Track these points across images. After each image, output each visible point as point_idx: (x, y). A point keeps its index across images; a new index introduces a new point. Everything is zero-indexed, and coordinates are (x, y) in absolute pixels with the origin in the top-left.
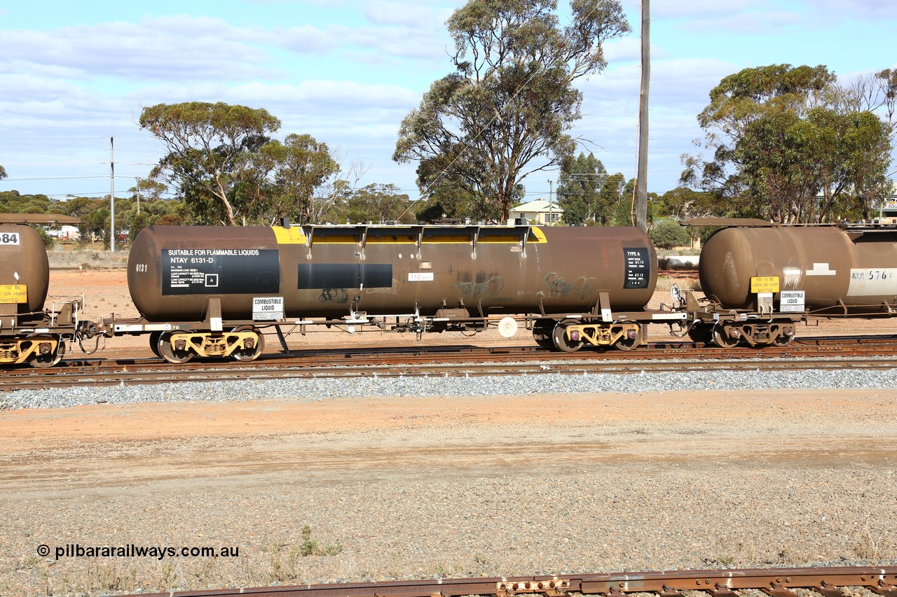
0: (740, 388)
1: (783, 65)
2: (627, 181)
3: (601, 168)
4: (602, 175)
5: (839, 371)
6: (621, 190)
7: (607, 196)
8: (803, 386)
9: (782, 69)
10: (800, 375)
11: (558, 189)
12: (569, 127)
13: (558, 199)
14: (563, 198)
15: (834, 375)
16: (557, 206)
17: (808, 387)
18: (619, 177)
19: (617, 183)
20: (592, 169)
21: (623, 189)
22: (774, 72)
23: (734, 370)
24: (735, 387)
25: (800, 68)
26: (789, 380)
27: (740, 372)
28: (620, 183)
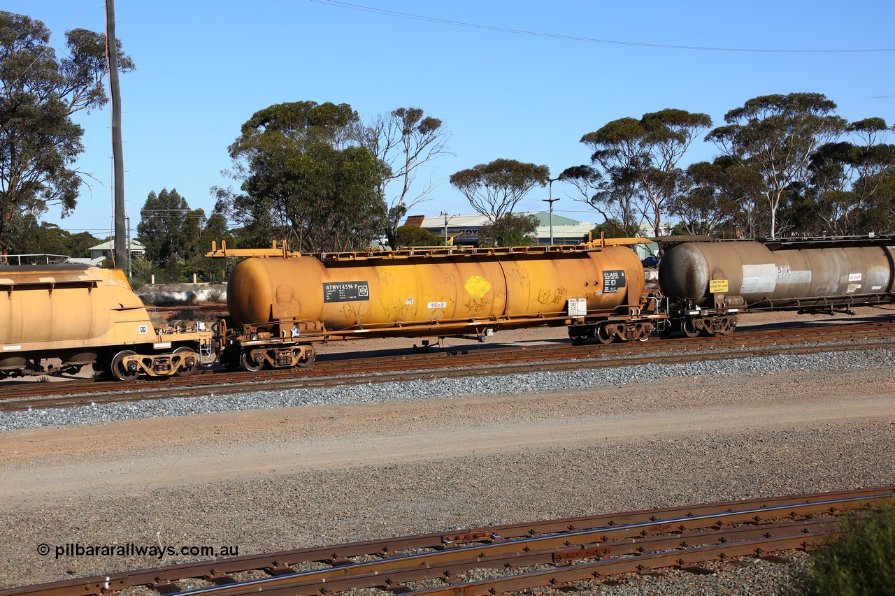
0: (189, 414)
1: (308, 102)
2: (208, 217)
3: (185, 205)
4: (185, 212)
5: (287, 391)
6: (203, 226)
7: (188, 232)
8: (251, 407)
9: (307, 105)
10: (250, 397)
11: (139, 226)
12: (73, 161)
13: (139, 235)
14: (145, 235)
15: (282, 394)
16: (139, 243)
17: (256, 408)
18: (200, 213)
19: (197, 219)
20: (175, 206)
21: (205, 225)
22: (300, 108)
23: (185, 396)
24: (183, 413)
25: (325, 105)
26: (239, 403)
27: (191, 398)
28: (201, 219)
